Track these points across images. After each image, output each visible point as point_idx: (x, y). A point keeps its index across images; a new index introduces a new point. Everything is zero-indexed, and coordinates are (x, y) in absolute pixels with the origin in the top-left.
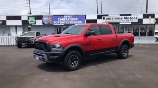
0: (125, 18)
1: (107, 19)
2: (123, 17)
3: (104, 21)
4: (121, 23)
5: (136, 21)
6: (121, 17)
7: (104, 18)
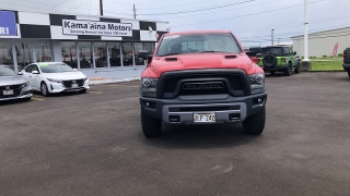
0: (110, 27)
1: (74, 26)
2: (106, 24)
3: (67, 30)
4: (103, 38)
5: (130, 34)
6: (102, 23)
7: (67, 24)
